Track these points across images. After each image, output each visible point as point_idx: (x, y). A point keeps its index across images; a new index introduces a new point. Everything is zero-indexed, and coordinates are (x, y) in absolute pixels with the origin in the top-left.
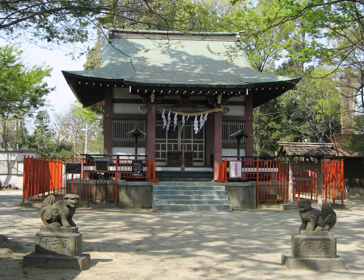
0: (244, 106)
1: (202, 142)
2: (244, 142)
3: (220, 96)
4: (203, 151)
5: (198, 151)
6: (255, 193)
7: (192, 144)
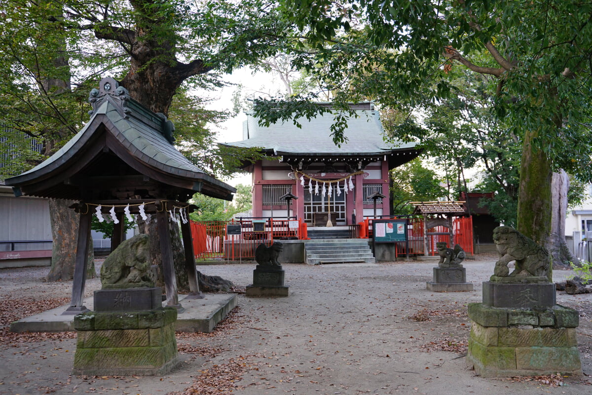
0: (381, 170)
1: (343, 203)
2: (381, 203)
3: (360, 162)
4: (345, 212)
5: (340, 212)
6: (394, 247)
7: (335, 205)
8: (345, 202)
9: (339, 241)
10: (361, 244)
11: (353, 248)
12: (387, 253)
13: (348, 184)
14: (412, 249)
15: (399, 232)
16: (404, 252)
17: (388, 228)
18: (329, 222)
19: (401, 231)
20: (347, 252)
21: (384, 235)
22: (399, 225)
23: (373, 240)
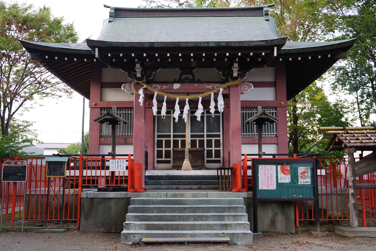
0: (274, 88)
1: (219, 136)
2: (275, 136)
4: (221, 148)
5: (213, 149)
6: (292, 209)
7: (205, 139)
8: (221, 133)
9: (194, 196)
10: (231, 202)
11: (216, 209)
12: (280, 218)
13: (216, 101)
14: (325, 211)
15: (301, 181)
16: (311, 217)
17: (281, 175)
18: (186, 163)
19: (305, 180)
20: (201, 218)
21: (274, 187)
22: (301, 169)
23: (255, 194)
